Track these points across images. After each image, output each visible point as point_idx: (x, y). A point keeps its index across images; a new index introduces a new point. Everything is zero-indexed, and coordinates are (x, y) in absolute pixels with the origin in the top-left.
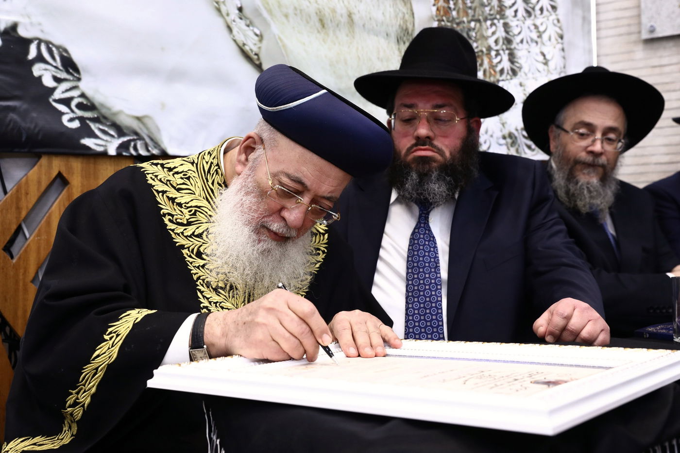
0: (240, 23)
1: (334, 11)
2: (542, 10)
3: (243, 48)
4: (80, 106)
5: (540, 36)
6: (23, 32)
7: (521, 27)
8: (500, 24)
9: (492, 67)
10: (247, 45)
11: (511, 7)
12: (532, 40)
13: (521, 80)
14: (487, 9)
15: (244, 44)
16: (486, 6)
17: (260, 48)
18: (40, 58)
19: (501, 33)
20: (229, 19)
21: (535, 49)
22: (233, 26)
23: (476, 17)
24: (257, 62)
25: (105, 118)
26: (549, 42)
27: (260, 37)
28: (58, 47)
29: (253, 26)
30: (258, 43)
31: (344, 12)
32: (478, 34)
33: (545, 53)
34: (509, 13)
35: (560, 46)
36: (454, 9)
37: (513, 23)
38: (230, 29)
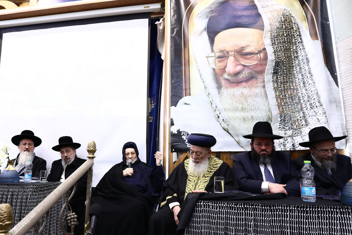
0: (223, 123)
1: (247, 116)
2: (317, 107)
5: (316, 114)
6: (180, 130)
7: (309, 112)
8: (301, 112)
9: (299, 124)
11: (305, 107)
12: (313, 115)
13: (310, 127)
14: (297, 109)
15: (224, 127)
16: (296, 108)
18: (183, 135)
19: (302, 115)
20: (220, 122)
21: (315, 118)
23: (293, 112)
24: (227, 131)
26: (320, 115)
28: (186, 132)
29: (226, 123)
30: (227, 126)
31: (250, 116)
32: (294, 116)
33: (318, 118)
34: (305, 109)
35: (325, 116)
36: (285, 111)
37: (306, 111)
38: (221, 124)
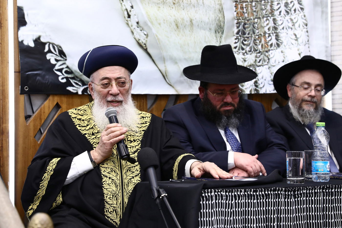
0: (137, 29)
1: (183, 19)
2: (295, 10)
3: (139, 42)
4: (66, 72)
5: (293, 25)
6: (43, 40)
7: (283, 21)
8: (271, 20)
9: (266, 43)
10: (140, 40)
11: (277, 10)
12: (289, 27)
13: (282, 49)
14: (264, 11)
15: (139, 40)
16: (264, 10)
17: (146, 41)
18: (50, 51)
19: (271, 24)
20: (132, 28)
21: (291, 32)
22: (134, 31)
23: (258, 16)
24: (145, 48)
25: (77, 77)
26: (298, 28)
27: (147, 36)
28: (57, 46)
29: (144, 30)
30: (145, 38)
31: (188, 20)
32: (259, 25)
33: (297, 34)
34: (276, 13)
35: (305, 30)
36: (246, 13)
37: (278, 18)
38: (133, 33)
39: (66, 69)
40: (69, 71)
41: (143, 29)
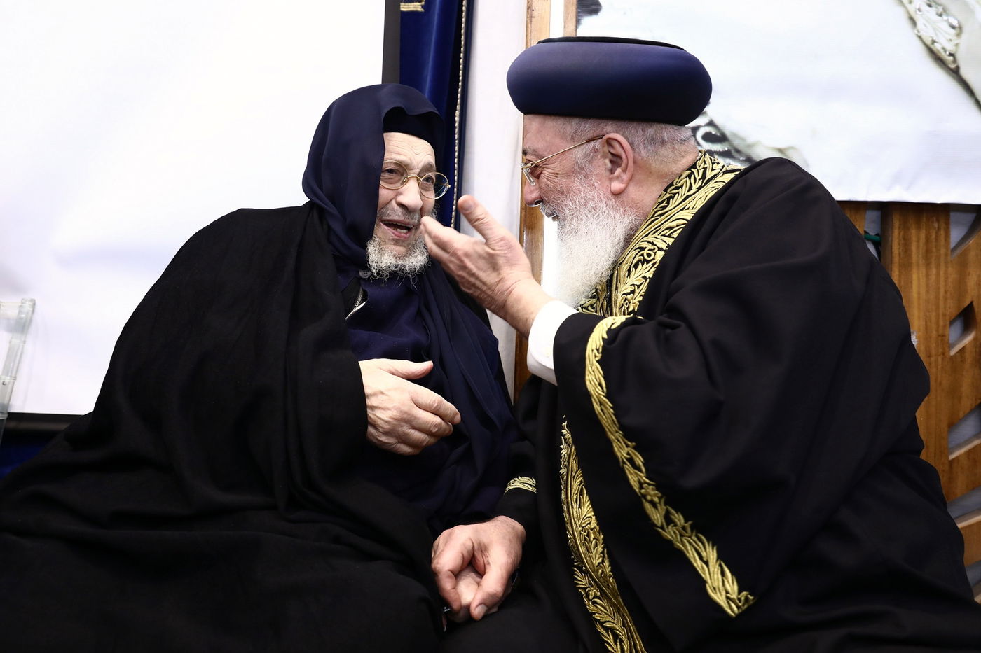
0: (928, 12)
3: (932, 47)
4: (708, 137)
10: (937, 43)
15: (934, 42)
17: (957, 45)
20: (911, 9)
22: (917, 17)
24: (953, 66)
25: (738, 151)
27: (958, 31)
29: (948, 15)
30: (954, 38)
38: (913, 21)
39: (708, 129)
40: (715, 135)
41: (945, 10)
